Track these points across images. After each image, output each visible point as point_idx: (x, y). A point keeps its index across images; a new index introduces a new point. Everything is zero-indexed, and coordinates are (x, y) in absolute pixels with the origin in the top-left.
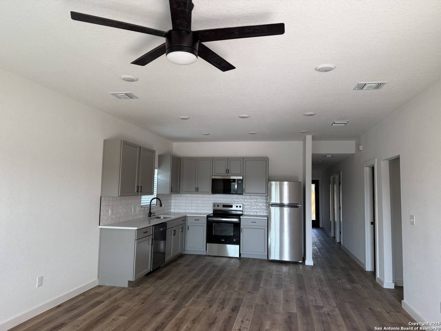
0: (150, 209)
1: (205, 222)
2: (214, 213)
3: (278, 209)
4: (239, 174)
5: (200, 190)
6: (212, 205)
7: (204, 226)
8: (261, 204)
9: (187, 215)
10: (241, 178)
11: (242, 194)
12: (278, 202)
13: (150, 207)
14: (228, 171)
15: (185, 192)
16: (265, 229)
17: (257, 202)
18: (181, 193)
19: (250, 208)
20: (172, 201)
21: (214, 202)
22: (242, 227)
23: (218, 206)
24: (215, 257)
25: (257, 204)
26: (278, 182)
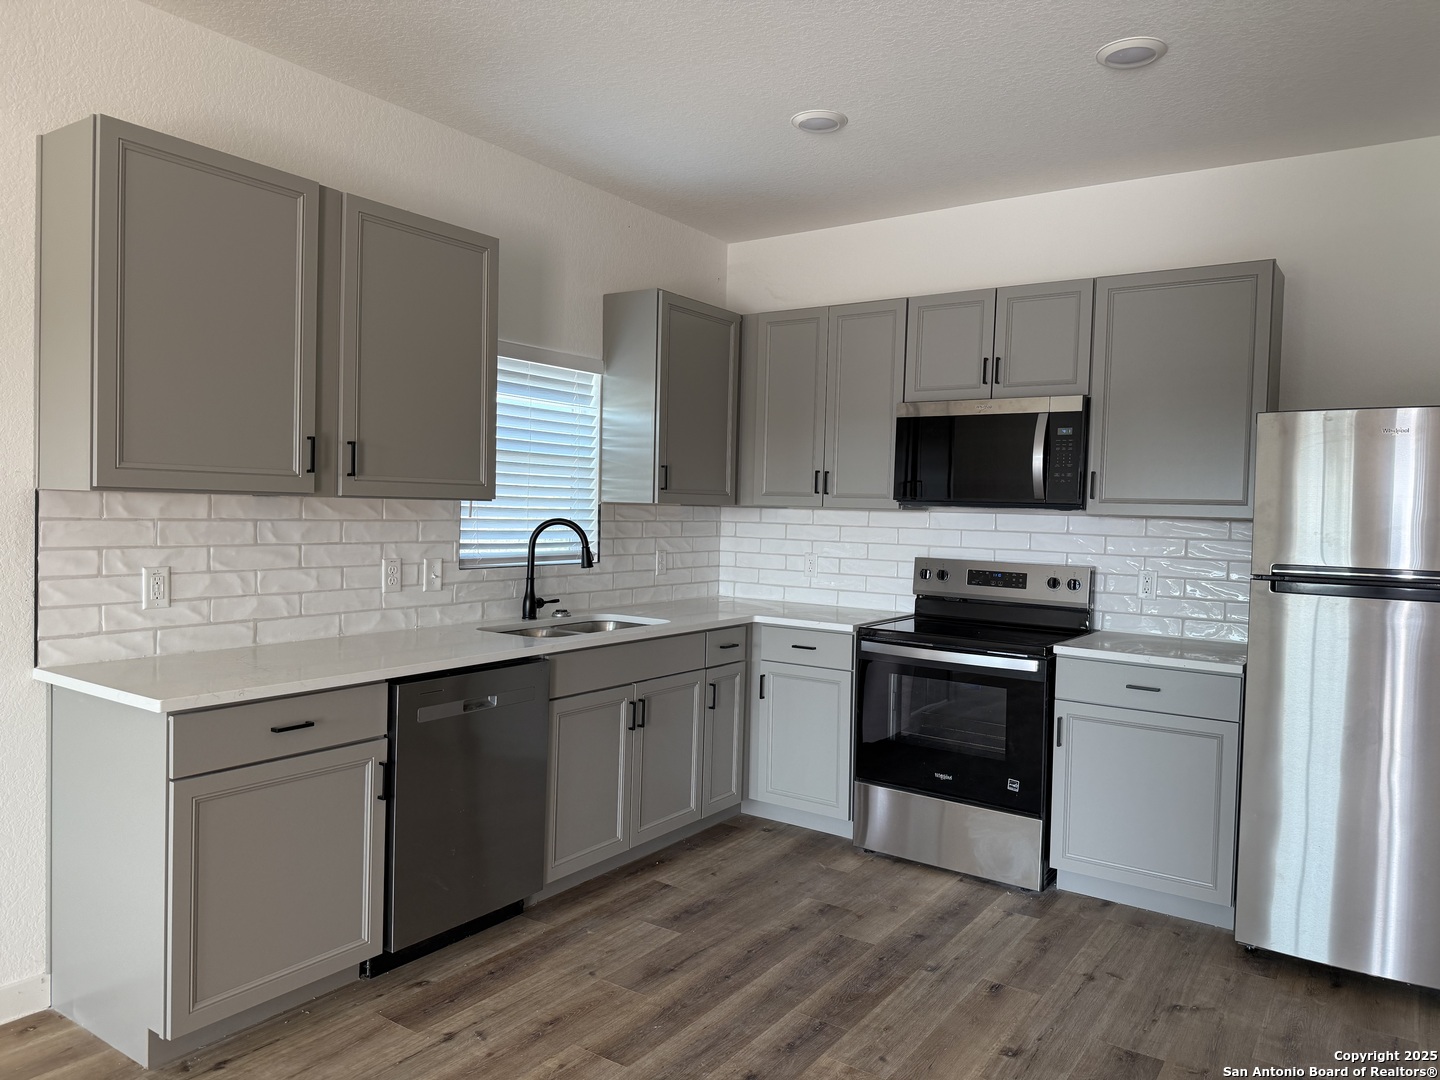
0: (531, 579)
1: (846, 660)
2: (918, 616)
3: (1340, 610)
4: (1067, 383)
5: (833, 489)
6: (909, 571)
7: (837, 683)
8: (1217, 574)
9: (757, 619)
10: (1075, 404)
11: (1082, 506)
12: (1342, 558)
13: (531, 567)
14: (992, 370)
15: (766, 494)
16: (1220, 738)
17: (1186, 557)
18: (744, 501)
19: (1142, 595)
20: (725, 544)
21: (923, 553)
22: (1059, 709)
23: (942, 575)
24: (897, 867)
25: (1188, 568)
26: (1350, 415)
